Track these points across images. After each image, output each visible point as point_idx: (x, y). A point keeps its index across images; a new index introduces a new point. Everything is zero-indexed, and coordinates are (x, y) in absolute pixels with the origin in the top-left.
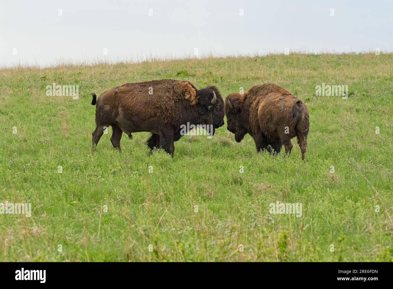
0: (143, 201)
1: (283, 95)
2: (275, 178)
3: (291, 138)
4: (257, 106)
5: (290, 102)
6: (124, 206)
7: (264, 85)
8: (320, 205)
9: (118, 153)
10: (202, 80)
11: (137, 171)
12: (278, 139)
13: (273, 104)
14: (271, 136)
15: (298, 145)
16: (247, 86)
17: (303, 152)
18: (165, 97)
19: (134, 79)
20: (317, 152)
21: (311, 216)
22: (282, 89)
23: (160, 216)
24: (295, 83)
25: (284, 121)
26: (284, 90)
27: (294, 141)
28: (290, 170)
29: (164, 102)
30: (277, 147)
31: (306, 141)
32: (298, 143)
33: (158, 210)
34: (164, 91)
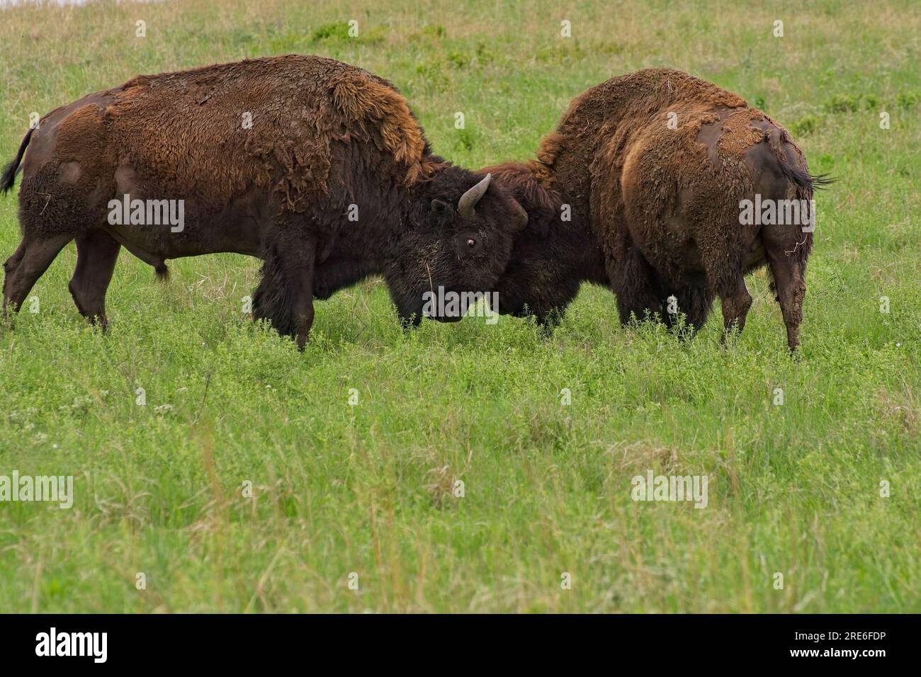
0: (191, 516)
1: (717, 107)
2: (689, 422)
3: (745, 273)
4: (618, 155)
5: (741, 136)
6: (120, 537)
7: (642, 74)
8: (859, 519)
9: (99, 337)
10: (407, 58)
11: (170, 402)
12: (698, 274)
13: (679, 141)
14: (673, 264)
15: (771, 297)
16: (575, 77)
17: (792, 322)
18: (294, 124)
19: (150, 58)
20: (843, 322)
21: (825, 561)
22: (711, 90)
23: (259, 570)
24: (756, 63)
25: (720, 207)
26: (718, 90)
27: (757, 283)
28: (741, 391)
29: (290, 142)
30: (696, 304)
31: (801, 282)
32: (773, 287)
33: (249, 548)
34: (290, 101)
